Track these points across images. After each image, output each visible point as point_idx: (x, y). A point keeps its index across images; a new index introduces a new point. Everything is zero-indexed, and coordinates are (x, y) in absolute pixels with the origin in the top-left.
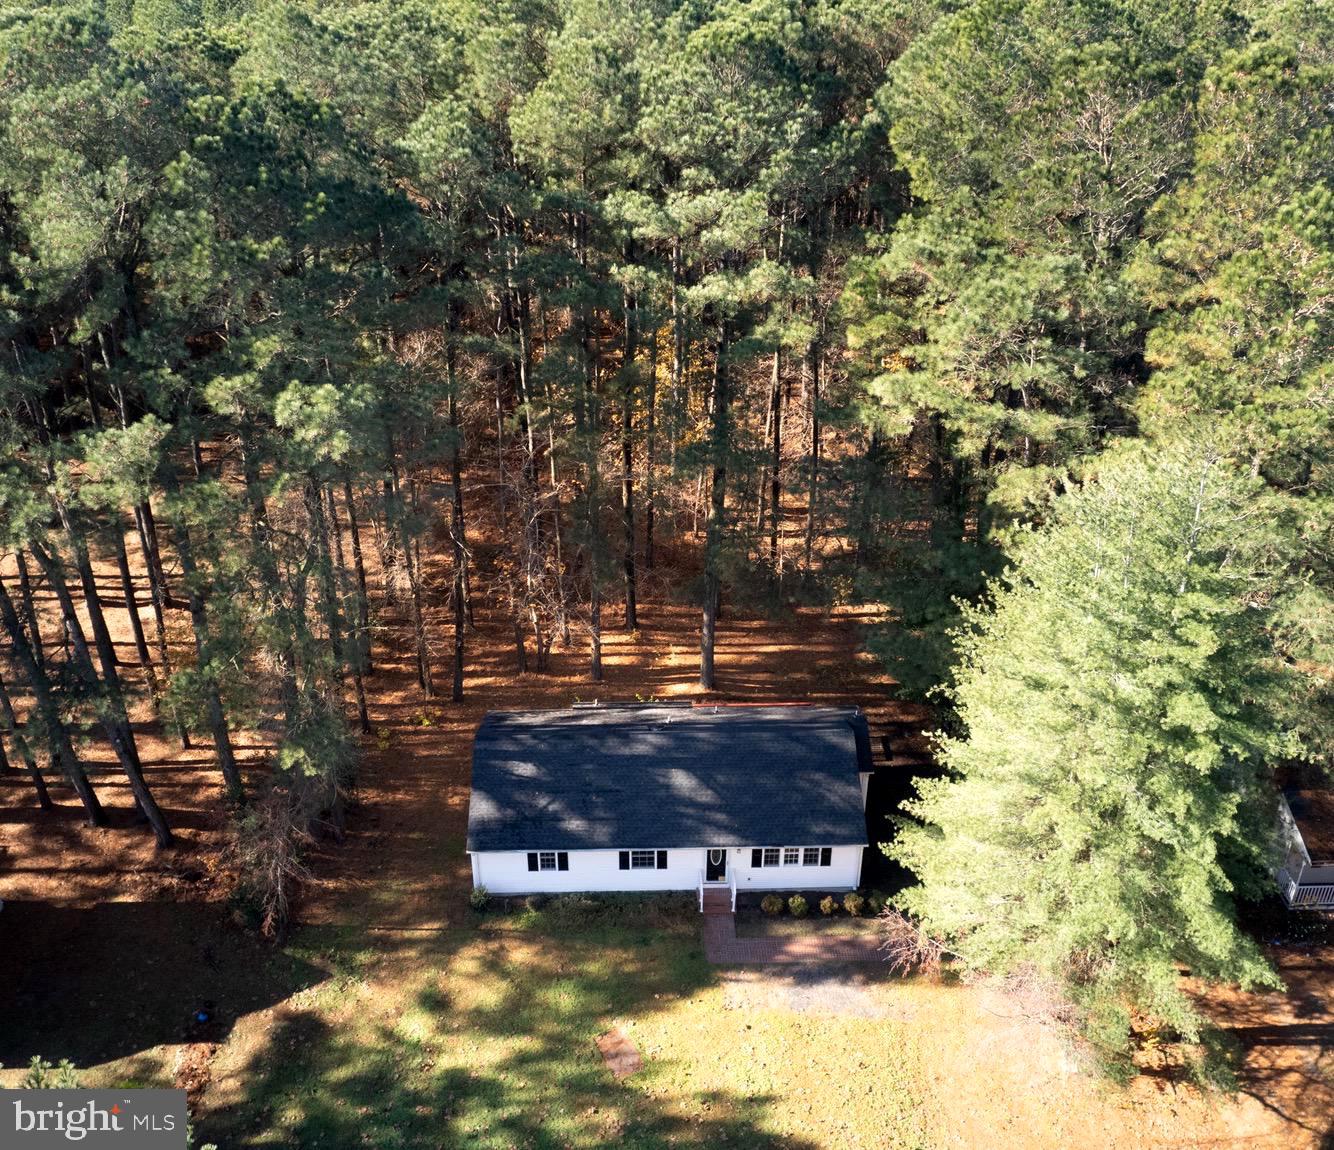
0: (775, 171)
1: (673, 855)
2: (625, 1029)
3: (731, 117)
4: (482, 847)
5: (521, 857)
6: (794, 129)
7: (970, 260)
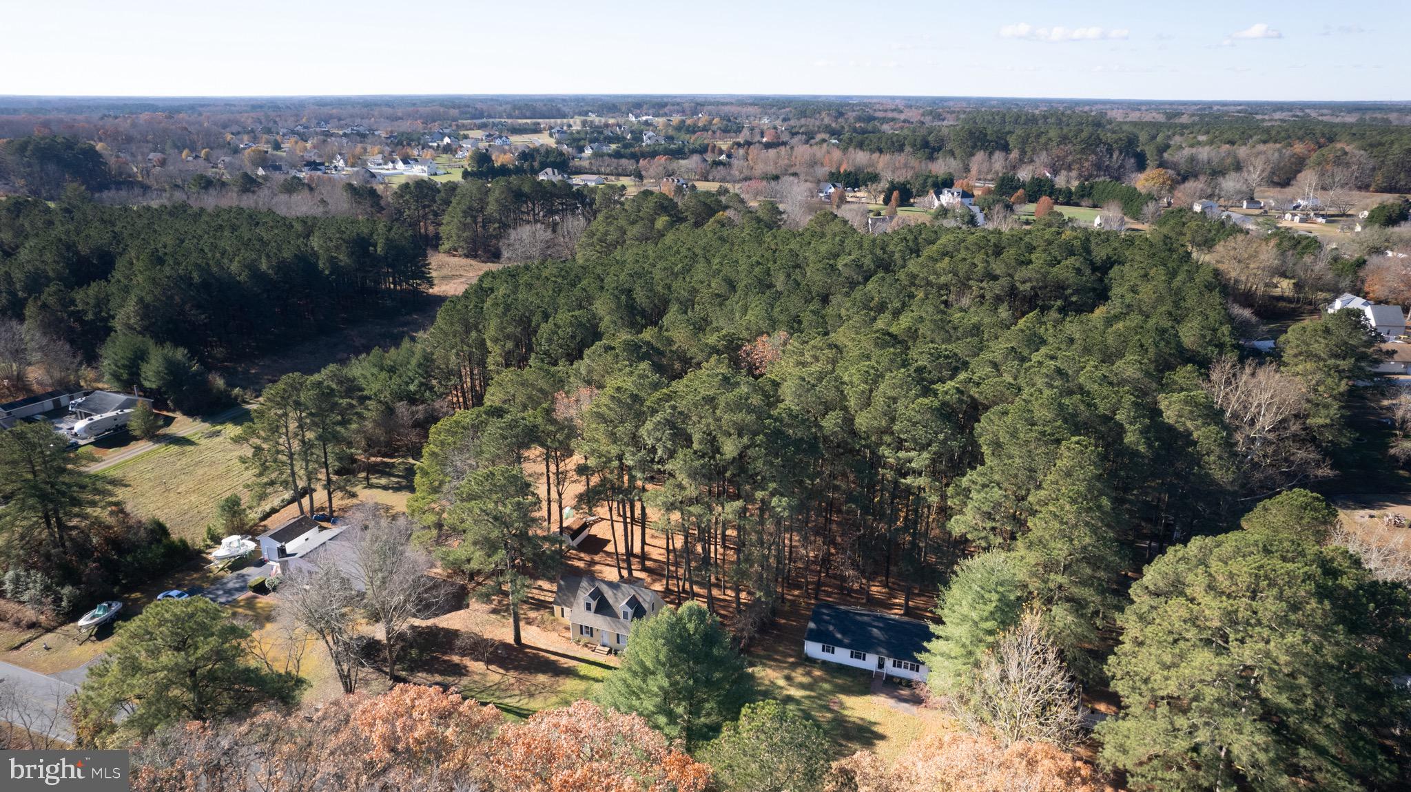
0: (934, 448)
1: (868, 656)
2: (843, 698)
3: (922, 431)
4: (810, 639)
5: (820, 646)
6: (941, 436)
7: (984, 486)
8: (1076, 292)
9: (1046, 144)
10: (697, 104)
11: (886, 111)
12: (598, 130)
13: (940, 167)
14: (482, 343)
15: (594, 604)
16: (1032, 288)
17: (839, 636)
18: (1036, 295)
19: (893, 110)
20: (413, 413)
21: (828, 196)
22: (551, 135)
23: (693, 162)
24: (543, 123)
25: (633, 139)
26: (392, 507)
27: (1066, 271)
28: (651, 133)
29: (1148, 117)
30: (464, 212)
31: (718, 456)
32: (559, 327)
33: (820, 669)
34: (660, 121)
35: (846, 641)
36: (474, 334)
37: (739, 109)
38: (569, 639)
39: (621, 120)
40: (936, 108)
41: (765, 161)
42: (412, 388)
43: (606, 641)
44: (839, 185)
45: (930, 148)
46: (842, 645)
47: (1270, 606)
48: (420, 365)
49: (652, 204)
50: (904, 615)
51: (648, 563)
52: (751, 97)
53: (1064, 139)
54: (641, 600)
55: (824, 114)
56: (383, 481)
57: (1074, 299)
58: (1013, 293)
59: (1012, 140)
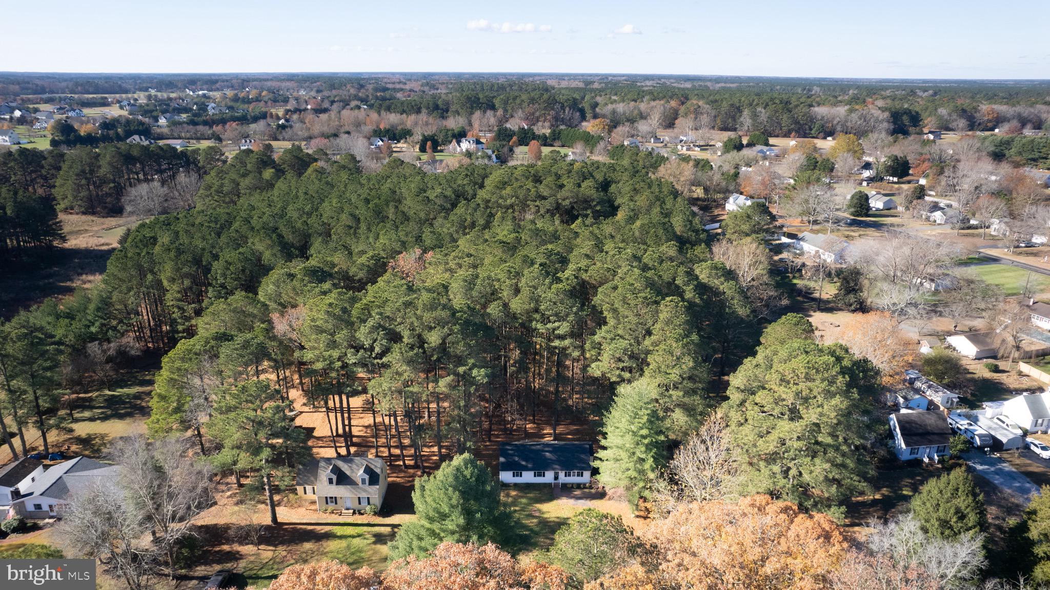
0: (571, 318)
1: (546, 473)
2: (539, 506)
3: (561, 308)
4: (502, 470)
5: (511, 473)
6: (575, 309)
7: (612, 339)
8: (598, 203)
9: (520, 104)
10: (244, 81)
11: (394, 83)
12: (162, 102)
13: (453, 123)
14: (159, 283)
15: (334, 478)
16: (571, 203)
17: (524, 463)
18: (573, 208)
19: (400, 83)
20: (104, 352)
21: (378, 147)
22: (121, 108)
23: (260, 126)
24: (110, 98)
25: (199, 109)
26: (106, 435)
27: (588, 188)
28: (213, 105)
29: (574, 84)
30: (77, 175)
31: (426, 345)
32: (230, 264)
33: (515, 490)
34: (217, 95)
35: (530, 466)
36: (150, 277)
37: (279, 83)
38: (316, 510)
39: (182, 95)
40: (429, 80)
41: (321, 123)
42: (93, 329)
43: (349, 505)
44: (385, 139)
45: (440, 109)
46: (527, 469)
47: (818, 386)
48: (98, 309)
49: (254, 160)
50: (554, 440)
51: (354, 440)
52: (284, 74)
53: (532, 101)
54: (373, 467)
55: (348, 87)
56: (87, 414)
57: (598, 208)
58: (558, 207)
59: (497, 102)
